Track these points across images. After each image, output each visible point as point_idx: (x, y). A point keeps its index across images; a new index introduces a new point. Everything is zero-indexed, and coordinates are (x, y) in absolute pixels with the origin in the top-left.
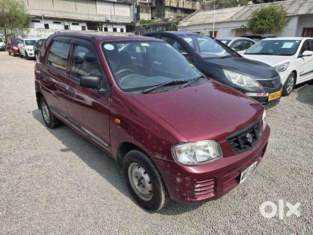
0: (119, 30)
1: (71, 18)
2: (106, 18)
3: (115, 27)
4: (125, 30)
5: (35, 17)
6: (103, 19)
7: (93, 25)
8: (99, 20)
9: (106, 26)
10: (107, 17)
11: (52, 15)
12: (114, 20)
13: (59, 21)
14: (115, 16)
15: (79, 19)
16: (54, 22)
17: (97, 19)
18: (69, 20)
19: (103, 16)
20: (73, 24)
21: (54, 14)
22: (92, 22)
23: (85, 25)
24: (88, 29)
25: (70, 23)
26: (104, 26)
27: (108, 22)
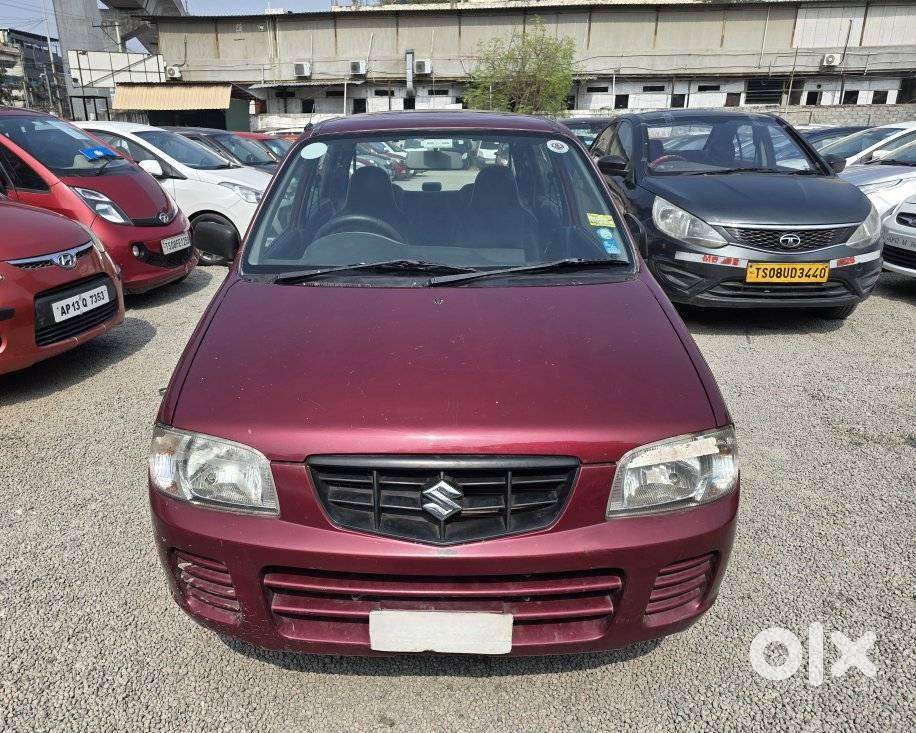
0: (865, 97)
1: (697, 72)
2: (822, 61)
3: (849, 87)
4: (892, 97)
5: (595, 78)
6: (809, 65)
7: (768, 87)
8: (791, 69)
9: (819, 86)
10: (827, 56)
11: (644, 67)
12: (854, 65)
13: (660, 84)
14: (865, 48)
15: (724, 71)
16: (646, 89)
17: (784, 66)
18: (688, 79)
19: (810, 53)
20: (702, 89)
21: (651, 63)
22: (765, 77)
23: (739, 88)
24: (748, 101)
25: (692, 86)
26: (809, 87)
27: (827, 74)
